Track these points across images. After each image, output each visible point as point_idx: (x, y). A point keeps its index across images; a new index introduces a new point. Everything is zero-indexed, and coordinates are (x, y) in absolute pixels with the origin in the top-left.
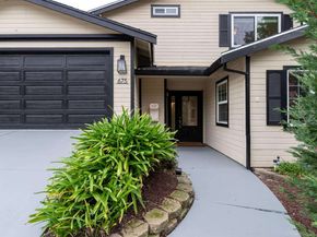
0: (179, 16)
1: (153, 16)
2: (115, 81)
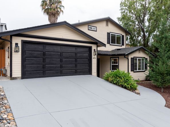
0: (96, 31)
1: (89, 30)
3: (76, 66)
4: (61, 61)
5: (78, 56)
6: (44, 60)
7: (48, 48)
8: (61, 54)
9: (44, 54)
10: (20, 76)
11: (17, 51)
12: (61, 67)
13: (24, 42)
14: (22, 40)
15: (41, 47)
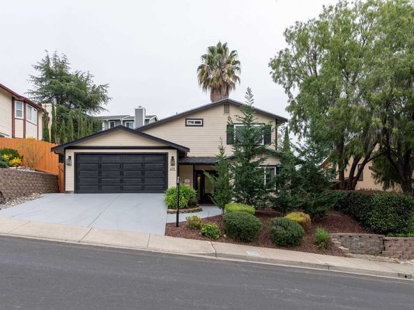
0: (202, 126)
1: (186, 126)
2: (169, 169)
3: (143, 180)
4: (122, 174)
5: (146, 167)
6: (100, 173)
7: (104, 159)
8: (122, 165)
9: (100, 166)
10: (73, 190)
11: (69, 165)
12: (122, 181)
13: (77, 155)
14: (75, 153)
15: (96, 158)
